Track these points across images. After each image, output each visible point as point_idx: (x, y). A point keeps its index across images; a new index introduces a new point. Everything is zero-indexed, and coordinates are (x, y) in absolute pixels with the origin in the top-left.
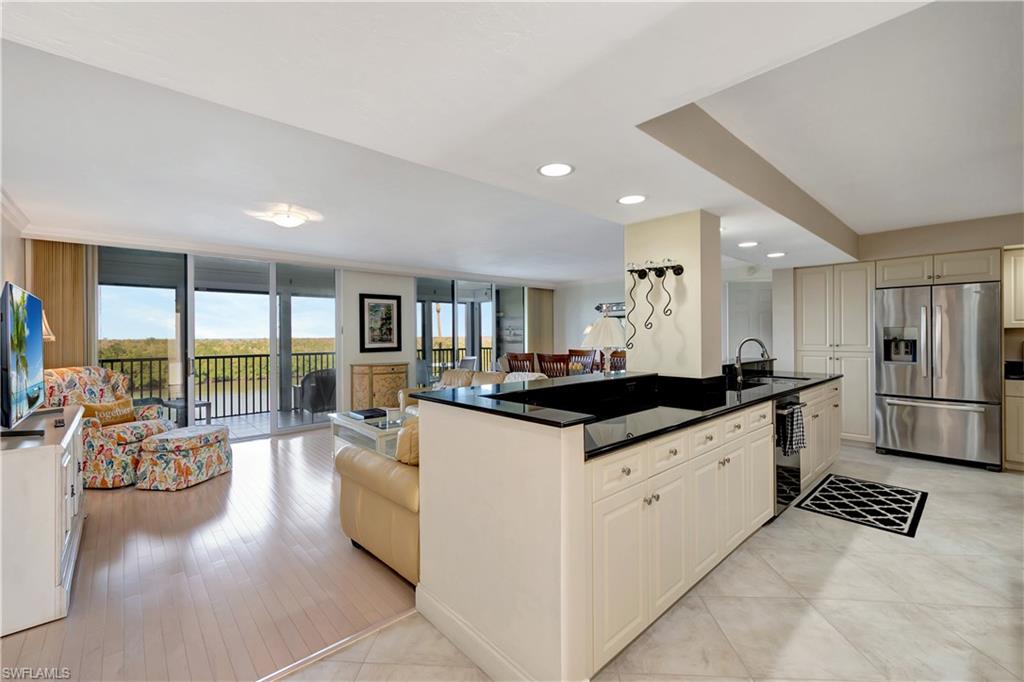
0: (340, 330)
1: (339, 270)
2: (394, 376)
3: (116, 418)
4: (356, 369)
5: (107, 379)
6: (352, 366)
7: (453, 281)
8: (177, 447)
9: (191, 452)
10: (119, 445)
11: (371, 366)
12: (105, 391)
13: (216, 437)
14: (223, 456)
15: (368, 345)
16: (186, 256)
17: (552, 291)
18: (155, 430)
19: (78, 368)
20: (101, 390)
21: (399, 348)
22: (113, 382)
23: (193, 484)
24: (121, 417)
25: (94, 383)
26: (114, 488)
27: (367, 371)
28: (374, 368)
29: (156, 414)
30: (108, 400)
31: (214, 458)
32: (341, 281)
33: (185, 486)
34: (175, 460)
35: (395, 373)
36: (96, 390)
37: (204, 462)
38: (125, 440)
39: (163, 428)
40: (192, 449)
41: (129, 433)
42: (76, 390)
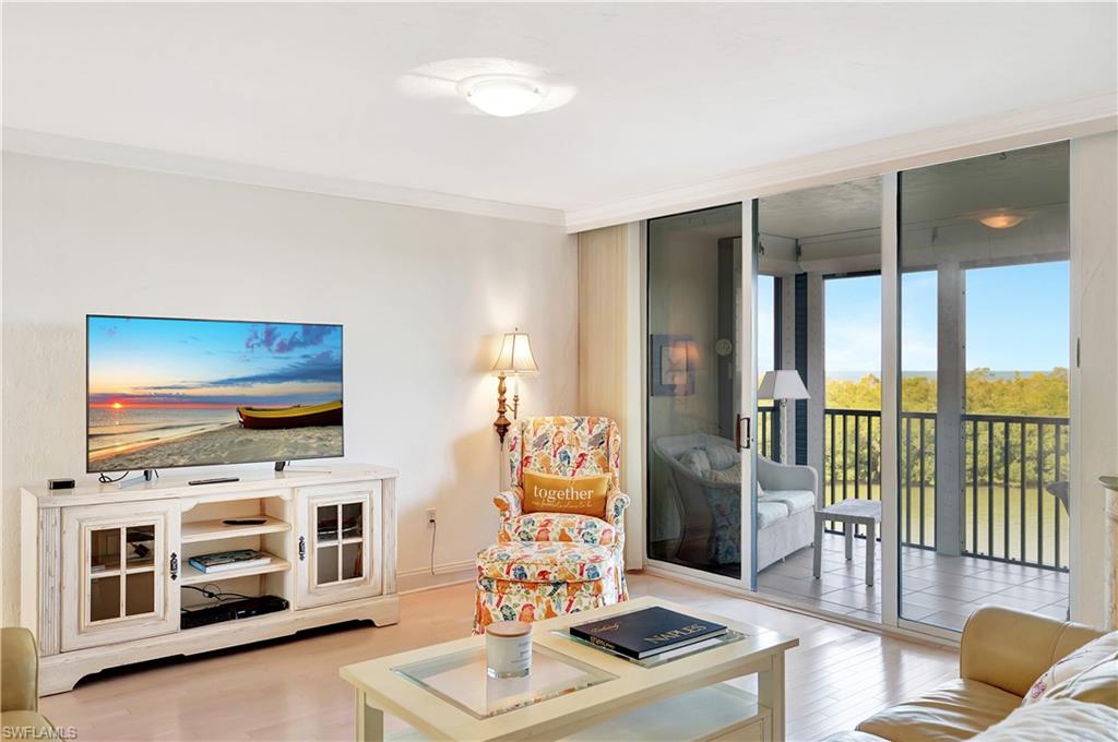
3: (565, 502)
12: (588, 458)
13: (543, 574)
19: (566, 418)
20: (582, 455)
25: (576, 442)
36: (574, 454)
42: (544, 451)
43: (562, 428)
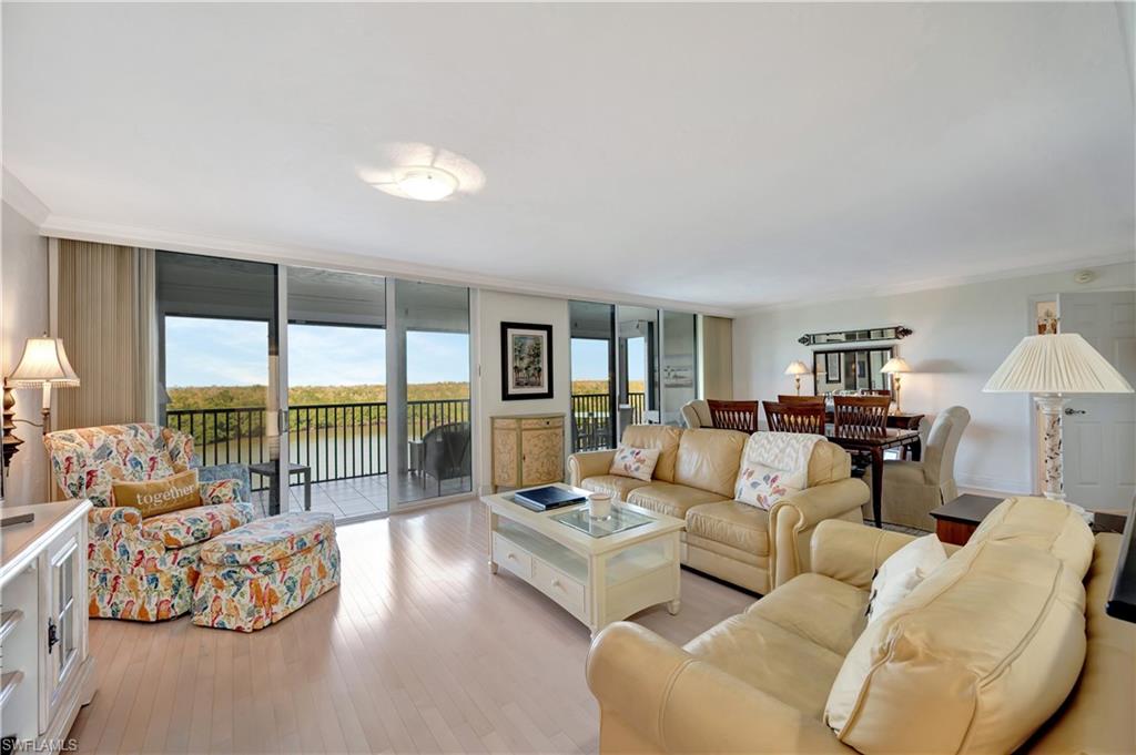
0: (476, 370)
1: (475, 290)
2: (550, 431)
3: (170, 502)
4: (498, 423)
5: (162, 443)
6: (493, 419)
7: (613, 307)
8: (256, 559)
9: (277, 565)
10: (167, 549)
11: (519, 419)
12: (159, 460)
13: (317, 536)
14: (327, 564)
15: (512, 391)
16: (276, 266)
17: (731, 320)
18: (226, 523)
19: (118, 427)
20: (152, 459)
21: (549, 395)
22: (171, 446)
23: (280, 617)
24: (178, 500)
25: (142, 448)
26: (158, 621)
27: (513, 426)
28: (524, 422)
29: (231, 494)
30: (163, 473)
31: (314, 571)
32: (478, 305)
33: (267, 622)
34: (251, 579)
35: (551, 428)
36: (144, 459)
37: (298, 578)
38: (177, 542)
39: (238, 518)
40: (278, 560)
41: (183, 530)
42: (111, 461)
43: (120, 437)
